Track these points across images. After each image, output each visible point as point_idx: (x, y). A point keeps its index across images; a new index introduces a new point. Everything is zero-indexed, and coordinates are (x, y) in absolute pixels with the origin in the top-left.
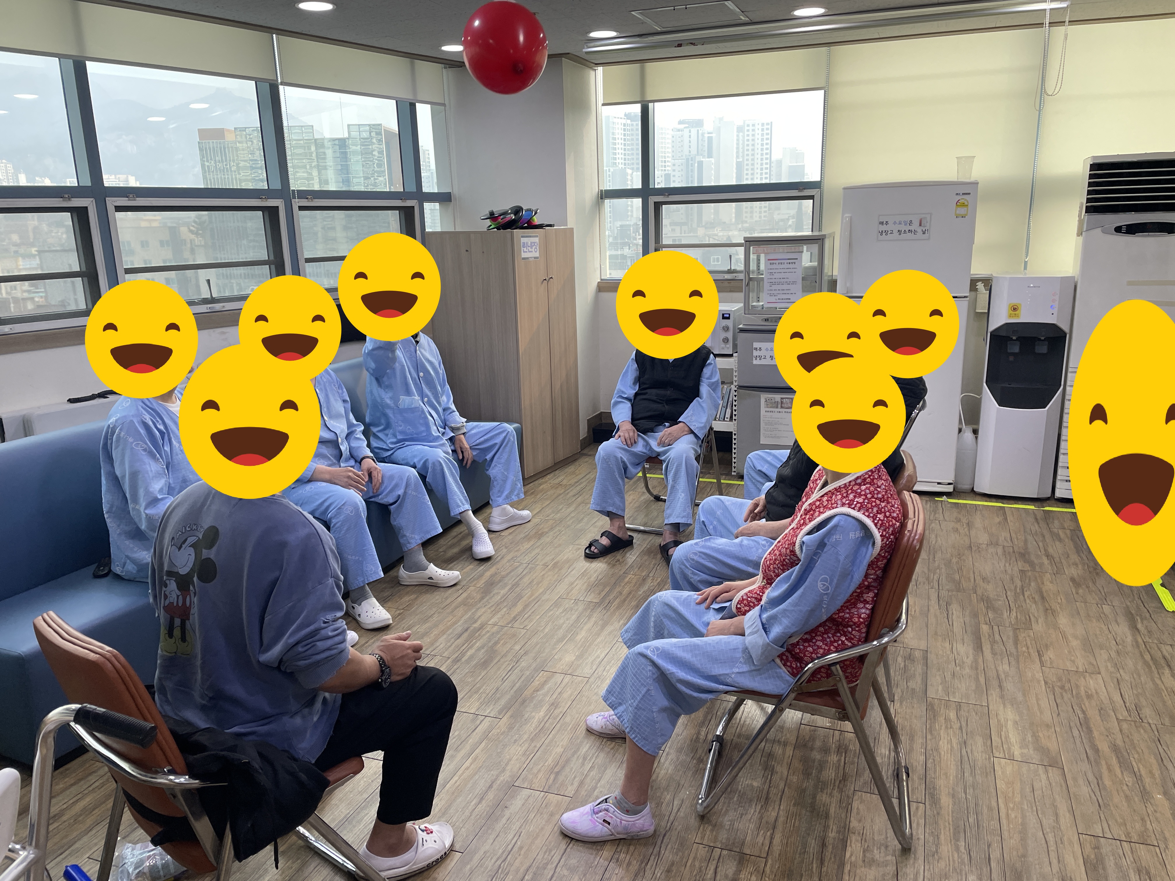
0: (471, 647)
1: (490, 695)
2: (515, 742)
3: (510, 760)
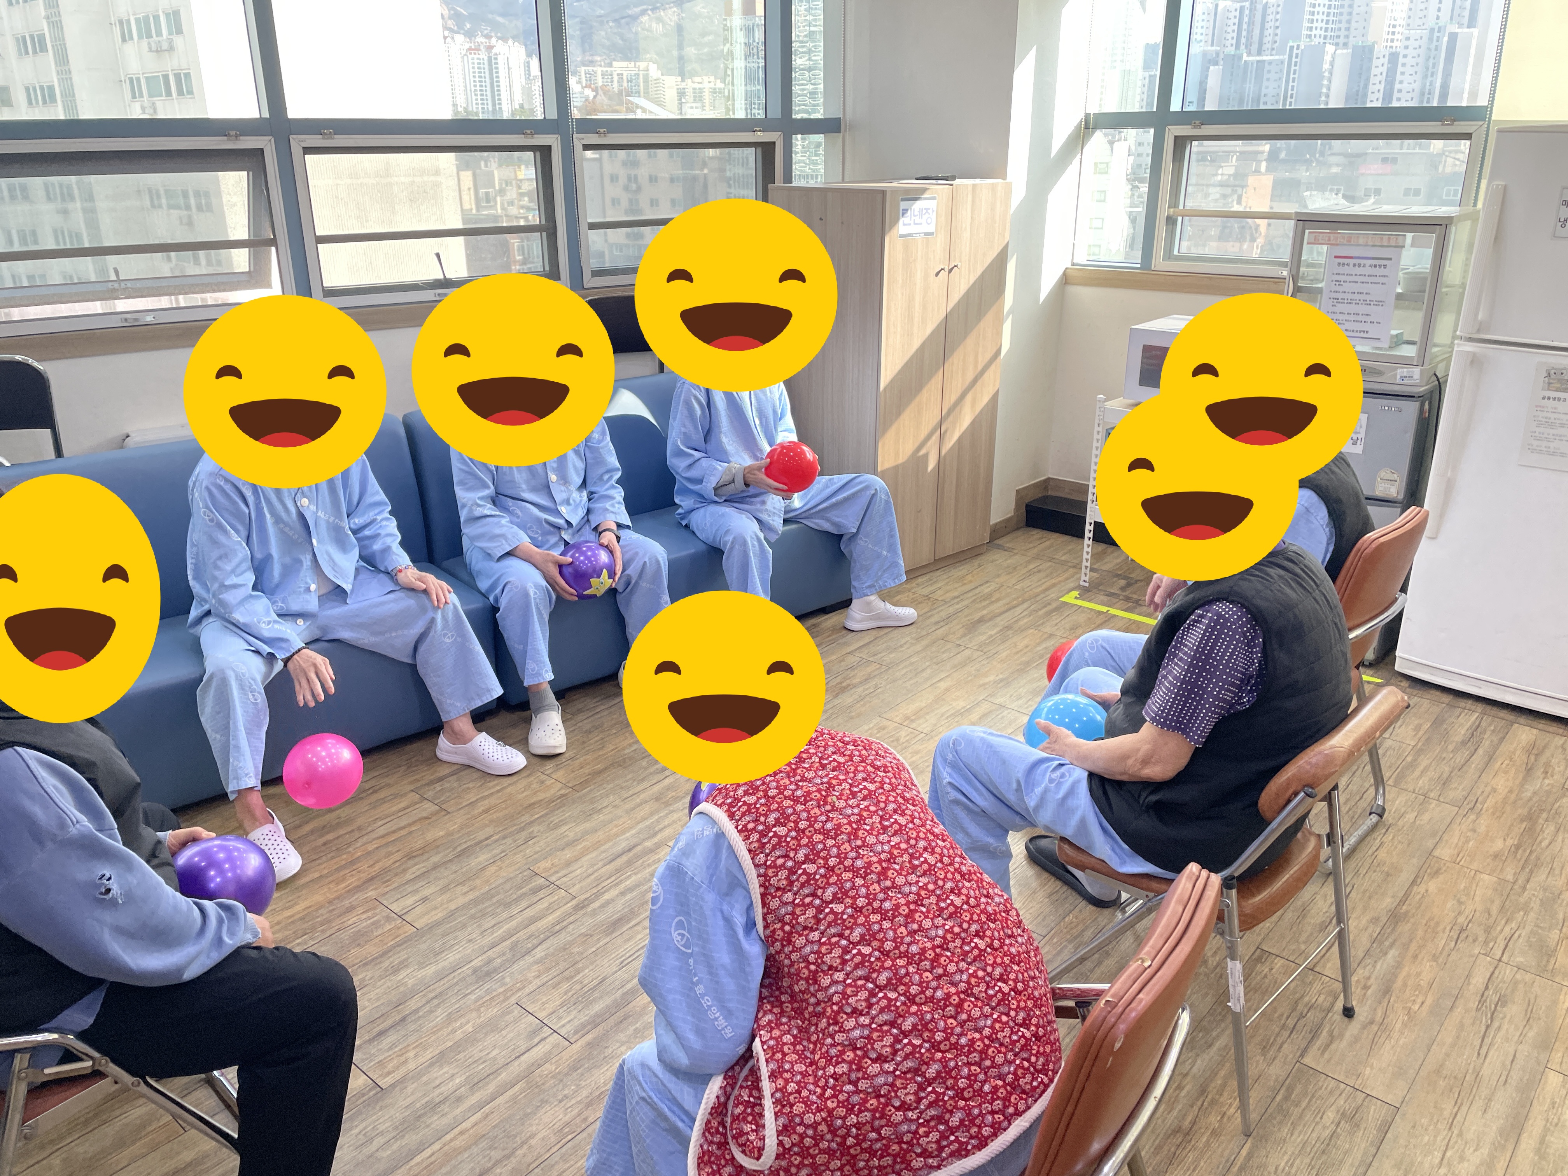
0: (617, 884)
1: (586, 989)
2: (561, 1101)
3: (532, 1136)
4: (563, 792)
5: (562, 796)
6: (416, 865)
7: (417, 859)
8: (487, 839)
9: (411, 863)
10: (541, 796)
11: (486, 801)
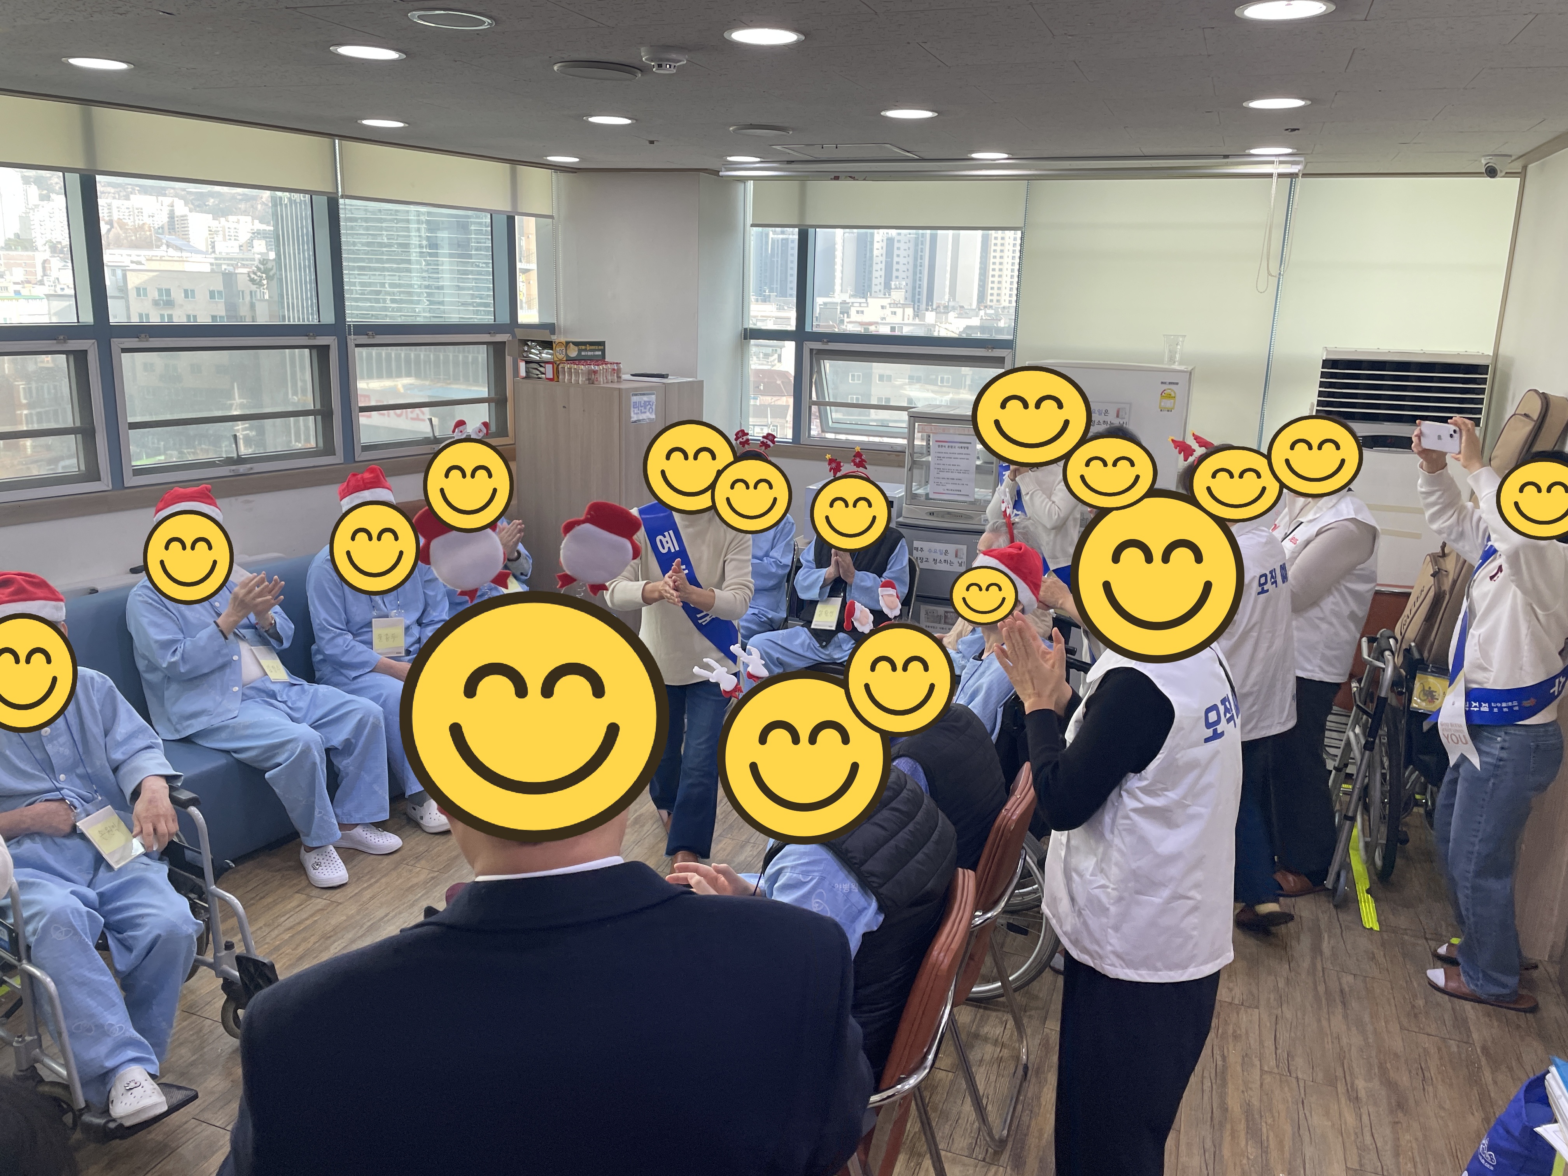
4: (432, 875)
5: (433, 878)
6: (334, 942)
7: (333, 939)
8: (386, 915)
9: (329, 942)
10: (415, 881)
11: (369, 890)
